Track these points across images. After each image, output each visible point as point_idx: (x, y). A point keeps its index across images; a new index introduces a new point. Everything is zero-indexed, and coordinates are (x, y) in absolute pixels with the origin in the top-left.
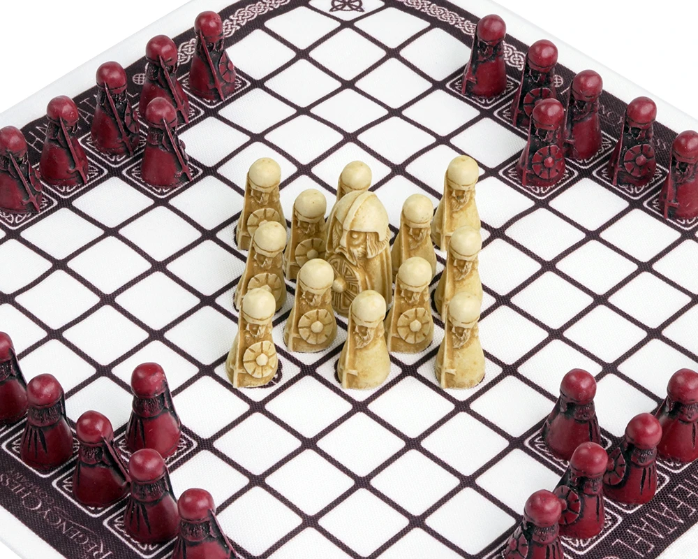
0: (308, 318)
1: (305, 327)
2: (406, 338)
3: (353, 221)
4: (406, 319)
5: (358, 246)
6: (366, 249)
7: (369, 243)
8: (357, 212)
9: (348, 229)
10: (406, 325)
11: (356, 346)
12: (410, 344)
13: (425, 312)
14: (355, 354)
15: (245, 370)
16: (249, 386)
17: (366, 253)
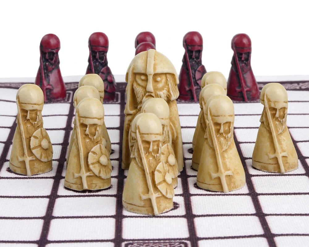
3: (154, 65)
8: (155, 57)
15: (160, 193)
16: (165, 211)
17: (170, 95)
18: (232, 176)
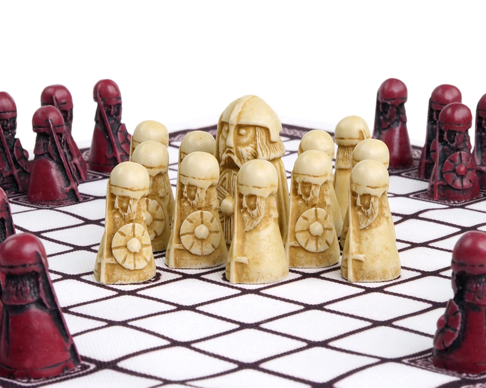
0: (191, 222)
1: (188, 233)
2: (306, 244)
3: (240, 113)
4: (305, 221)
5: (247, 144)
6: (256, 149)
7: (259, 141)
8: (245, 104)
9: (235, 123)
10: (305, 228)
11: (244, 227)
12: (312, 253)
13: (327, 216)
14: (244, 239)
15: (114, 259)
16: (119, 282)
17: (256, 153)
18: (245, 264)
